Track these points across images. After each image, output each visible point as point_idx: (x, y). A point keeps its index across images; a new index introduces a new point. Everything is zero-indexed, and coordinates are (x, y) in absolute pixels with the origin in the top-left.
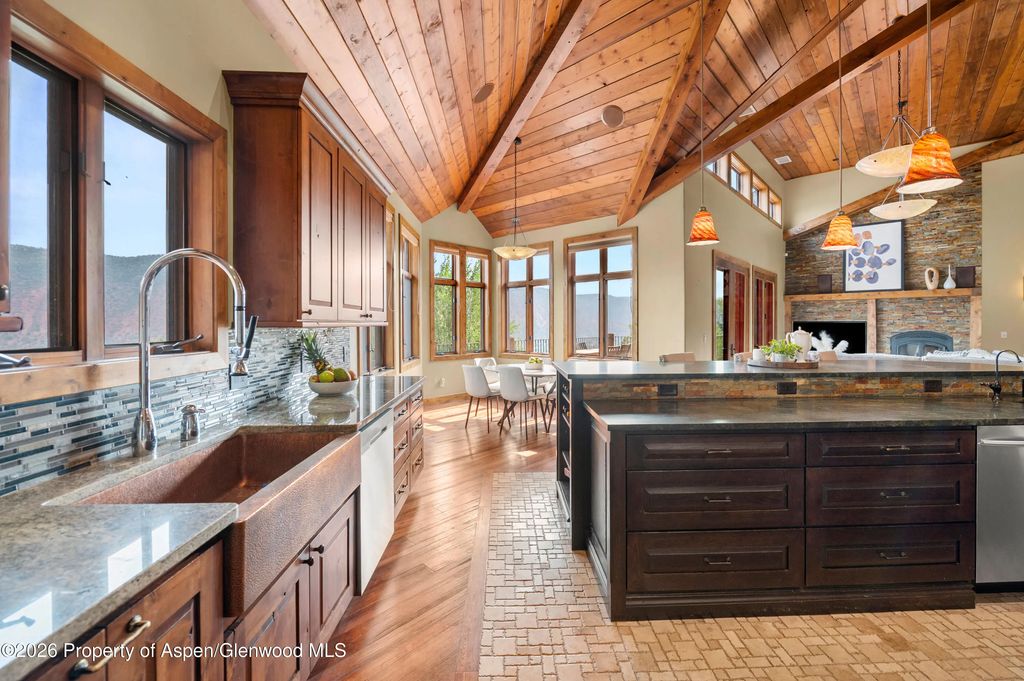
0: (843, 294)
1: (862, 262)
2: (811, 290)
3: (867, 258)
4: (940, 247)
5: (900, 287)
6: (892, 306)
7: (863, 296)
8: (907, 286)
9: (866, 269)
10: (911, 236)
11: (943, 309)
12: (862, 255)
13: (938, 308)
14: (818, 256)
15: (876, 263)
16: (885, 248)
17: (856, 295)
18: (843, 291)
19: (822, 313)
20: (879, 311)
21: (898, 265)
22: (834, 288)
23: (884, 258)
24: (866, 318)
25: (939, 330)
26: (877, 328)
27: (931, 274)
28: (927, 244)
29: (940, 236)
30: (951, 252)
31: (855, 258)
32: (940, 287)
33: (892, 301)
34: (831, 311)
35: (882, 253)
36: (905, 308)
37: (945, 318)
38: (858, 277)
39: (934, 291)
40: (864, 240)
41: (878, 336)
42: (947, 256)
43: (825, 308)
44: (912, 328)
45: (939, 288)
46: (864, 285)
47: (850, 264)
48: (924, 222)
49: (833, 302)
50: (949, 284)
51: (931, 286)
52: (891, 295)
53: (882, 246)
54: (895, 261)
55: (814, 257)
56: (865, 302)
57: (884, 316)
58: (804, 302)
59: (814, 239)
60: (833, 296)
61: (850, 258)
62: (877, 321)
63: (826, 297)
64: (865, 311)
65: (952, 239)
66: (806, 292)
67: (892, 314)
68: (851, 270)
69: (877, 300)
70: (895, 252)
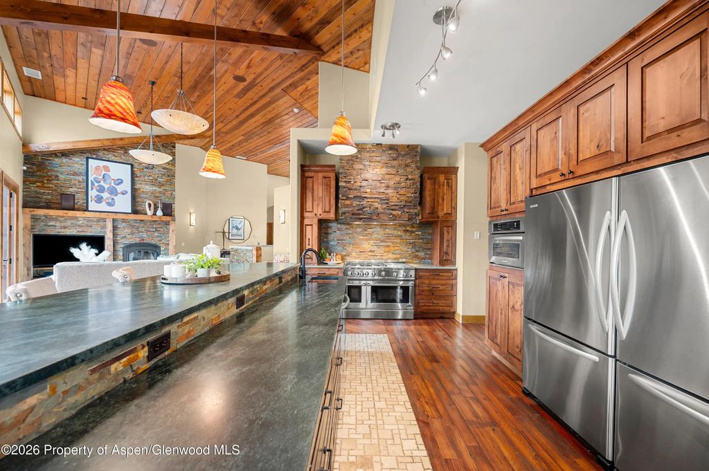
0: (86, 213)
1: (101, 190)
2: (53, 206)
3: (106, 186)
4: (154, 188)
5: (130, 212)
6: (124, 224)
7: (103, 215)
8: (135, 212)
9: (105, 195)
10: (137, 177)
11: (156, 228)
12: (102, 183)
13: (152, 228)
14: (62, 177)
15: (113, 192)
16: (120, 182)
17: (98, 215)
18: (86, 210)
19: (65, 228)
20: (115, 228)
21: (129, 195)
22: (76, 206)
23: (120, 188)
24: (105, 233)
25: (153, 242)
26: (114, 240)
27: (150, 205)
28: (146, 184)
29: (154, 181)
30: (160, 192)
31: (96, 184)
32: (155, 214)
33: (124, 221)
34: (73, 226)
35: (118, 185)
36: (132, 227)
37: (156, 234)
38: (99, 200)
39: (152, 216)
40: (104, 172)
41: (114, 246)
42: (158, 195)
43: (68, 223)
44: (137, 241)
45: (154, 215)
46: (103, 207)
47: (92, 189)
48: (145, 170)
49: (76, 218)
50: (159, 213)
51: (150, 213)
52: (124, 217)
53: (118, 179)
54: (127, 192)
55: (57, 176)
56: (104, 220)
57: (119, 232)
58: (46, 217)
59: (57, 161)
60: (78, 214)
61: (93, 184)
62: (113, 235)
63: (71, 213)
64: (104, 227)
65: (161, 185)
66: (48, 207)
67: (124, 231)
68: (93, 193)
69: (113, 219)
70: (127, 186)
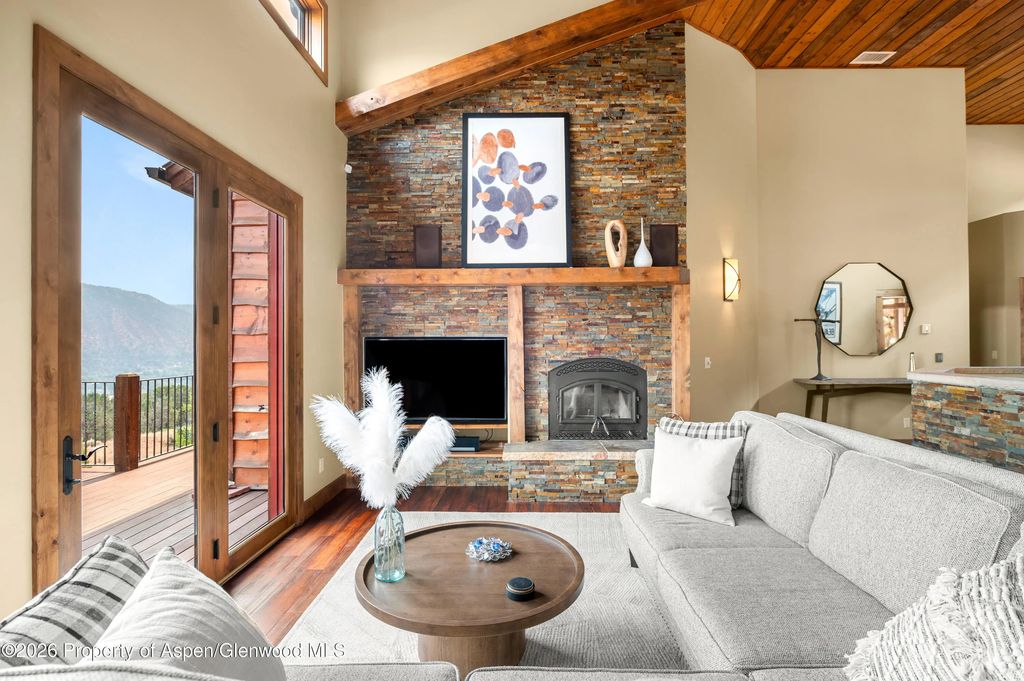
0: (463, 272)
1: (496, 201)
2: (400, 261)
3: (506, 189)
4: (629, 180)
5: (563, 259)
6: (551, 303)
7: (499, 277)
8: (576, 259)
9: (505, 216)
10: (580, 151)
11: (632, 311)
12: (497, 183)
13: (623, 309)
14: (415, 179)
15: (523, 203)
16: (538, 171)
17: (486, 276)
18: (464, 264)
19: (423, 318)
20: (528, 314)
21: (560, 209)
22: (445, 258)
23: (538, 191)
24: (505, 329)
25: (626, 356)
26: (526, 351)
27: (616, 235)
28: (605, 171)
29: (625, 156)
30: (643, 192)
31: (484, 187)
32: (629, 261)
33: (551, 290)
34: (442, 312)
35: (533, 180)
36: (571, 308)
37: (634, 330)
38: (490, 231)
39: (621, 270)
40: (501, 150)
41: (527, 370)
42: (637, 200)
43: (429, 306)
44: (583, 351)
45: (626, 265)
46: (499, 251)
47: (475, 203)
48: (601, 126)
49: (441, 290)
50: (643, 258)
51: (615, 259)
52: (547, 277)
53: (534, 165)
54: (555, 201)
55: (406, 181)
56: (501, 291)
57: (539, 325)
58: (387, 288)
59: (406, 141)
60: (444, 276)
61: (477, 189)
62: (525, 336)
63: (429, 276)
64: (503, 314)
65: (645, 167)
66: (391, 264)
67: (552, 322)
68: (477, 214)
69: (525, 288)
70: (554, 184)
